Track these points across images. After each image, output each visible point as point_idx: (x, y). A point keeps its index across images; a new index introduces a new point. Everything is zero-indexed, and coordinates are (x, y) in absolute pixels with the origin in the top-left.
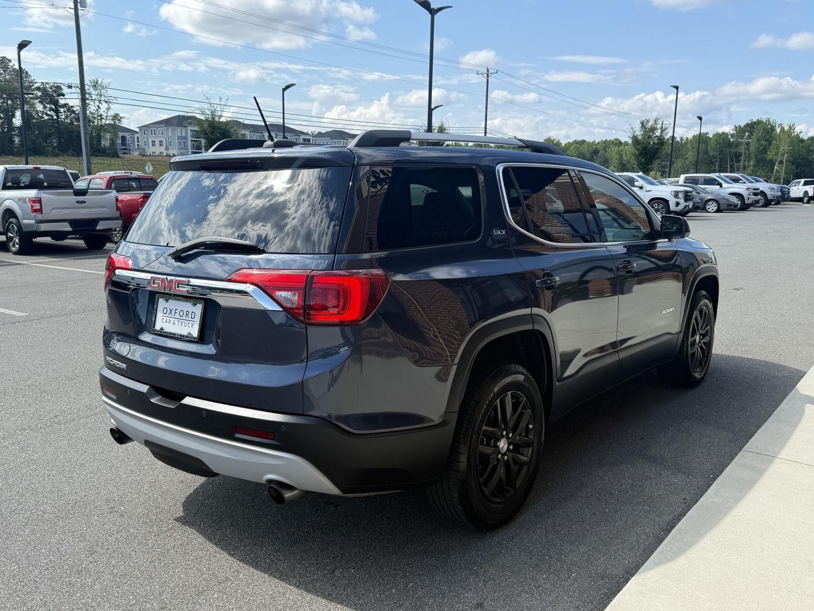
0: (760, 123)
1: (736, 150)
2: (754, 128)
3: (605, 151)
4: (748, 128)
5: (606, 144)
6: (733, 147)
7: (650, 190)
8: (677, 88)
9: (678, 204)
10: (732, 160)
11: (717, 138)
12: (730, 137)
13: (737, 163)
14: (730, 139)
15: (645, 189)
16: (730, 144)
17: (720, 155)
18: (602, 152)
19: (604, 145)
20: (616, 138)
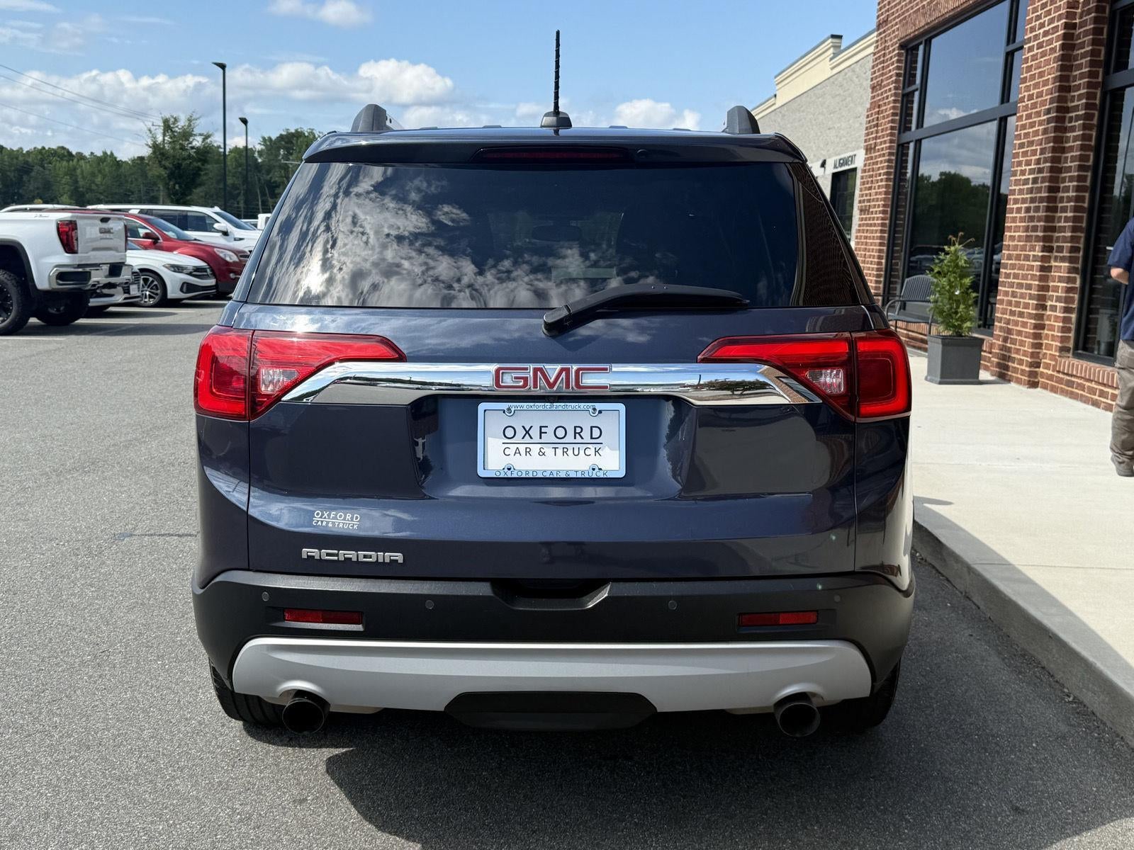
0: (300, 136)
1: (268, 177)
2: (292, 143)
3: (43, 167)
4: (283, 143)
6: (263, 171)
7: (241, 237)
8: (223, 66)
10: (263, 194)
11: (237, 156)
12: (256, 155)
13: (272, 198)
14: (256, 160)
15: (231, 236)
16: (258, 167)
17: (244, 185)
18: (37, 168)
19: (39, 157)
20: (61, 145)
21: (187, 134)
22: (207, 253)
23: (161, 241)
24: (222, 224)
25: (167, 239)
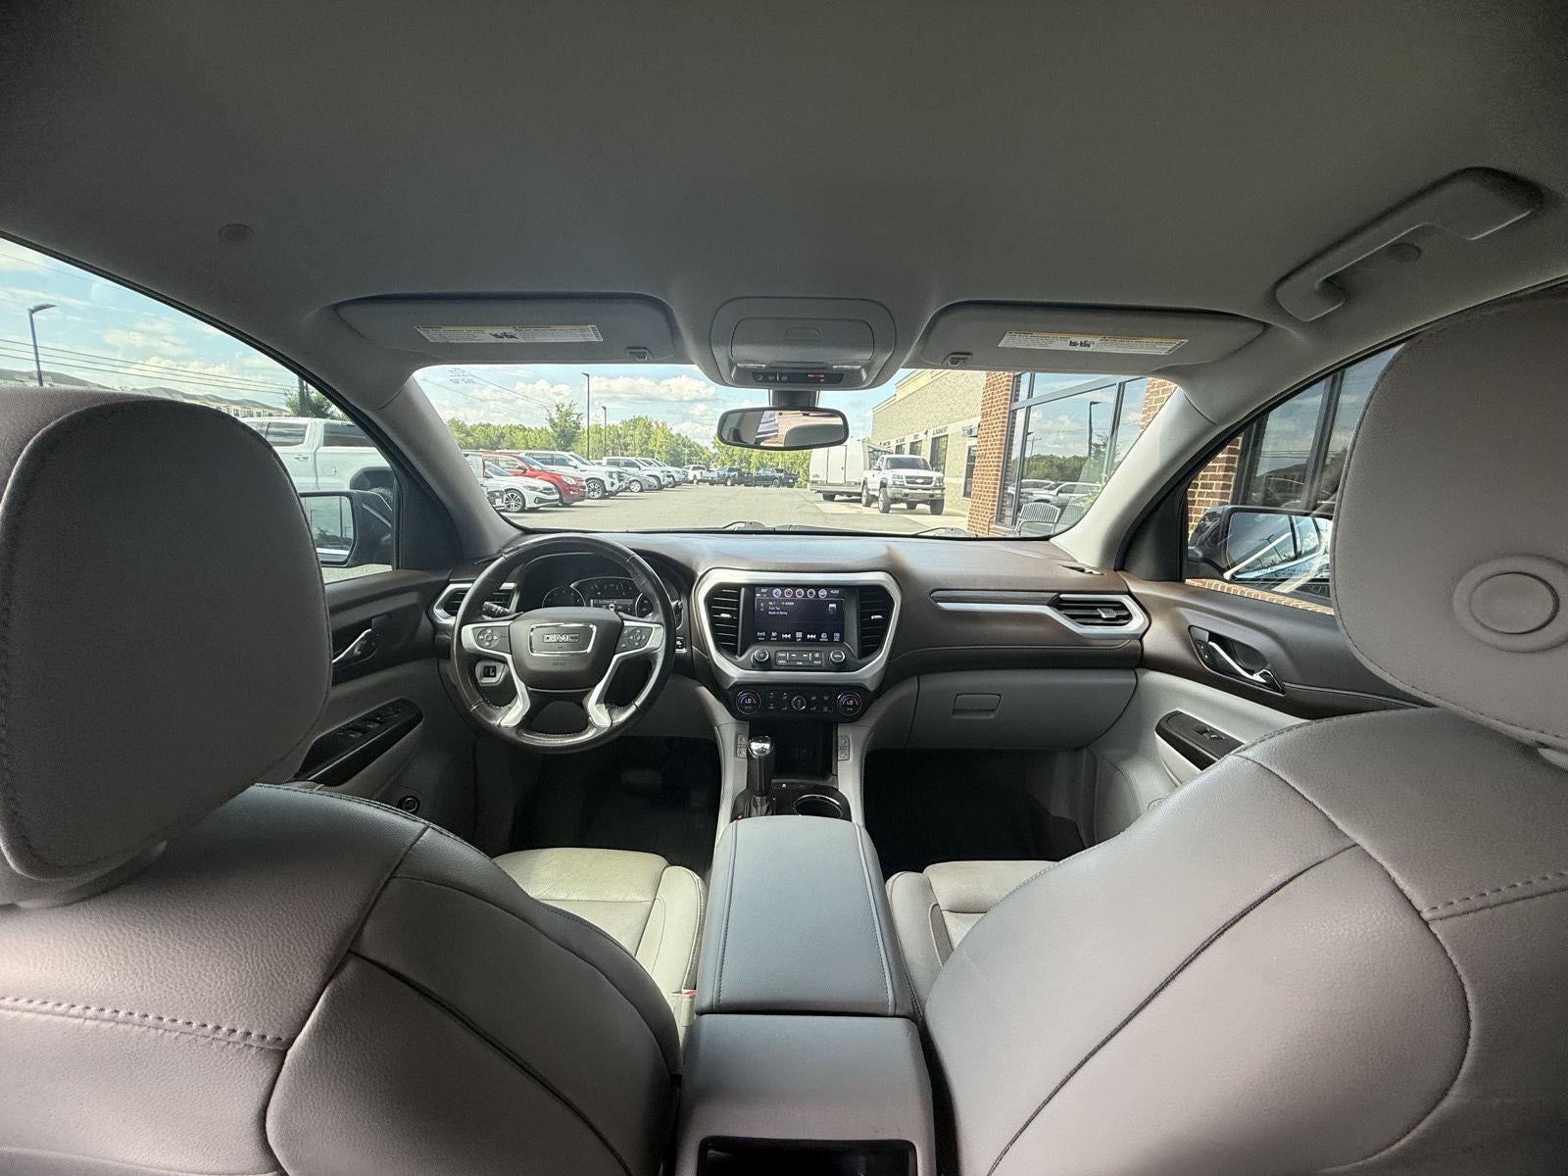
5: (512, 429)
8: (588, 376)
9: (613, 484)
21: (568, 414)
22: (555, 479)
23: (528, 471)
24: (575, 462)
25: (532, 470)
